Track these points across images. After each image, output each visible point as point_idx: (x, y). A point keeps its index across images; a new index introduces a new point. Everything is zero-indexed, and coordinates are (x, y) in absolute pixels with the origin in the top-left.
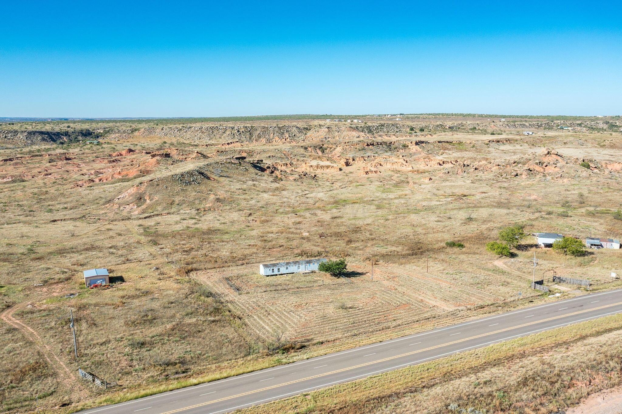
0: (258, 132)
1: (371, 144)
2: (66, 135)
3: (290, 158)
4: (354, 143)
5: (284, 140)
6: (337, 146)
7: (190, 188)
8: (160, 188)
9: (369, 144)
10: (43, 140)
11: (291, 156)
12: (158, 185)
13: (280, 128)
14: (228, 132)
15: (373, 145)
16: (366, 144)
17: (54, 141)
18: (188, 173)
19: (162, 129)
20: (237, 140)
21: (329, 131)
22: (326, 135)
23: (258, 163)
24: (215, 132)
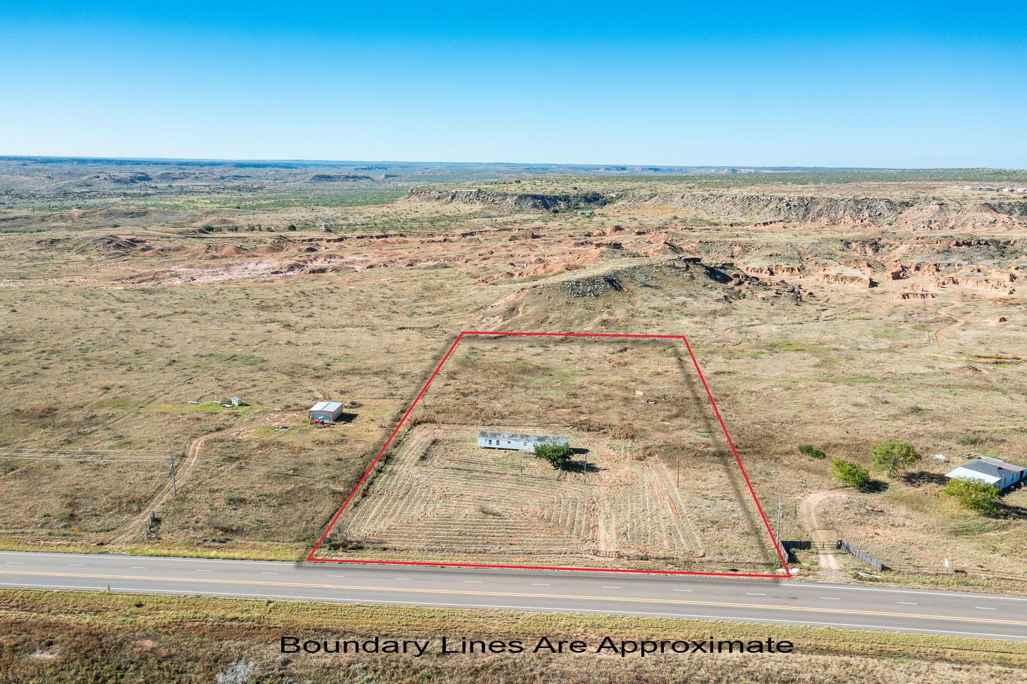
0: (819, 207)
1: (964, 243)
2: (565, 200)
3: (805, 260)
4: (932, 239)
5: (859, 221)
6: (901, 243)
7: (579, 301)
8: (541, 298)
9: (960, 242)
10: (535, 206)
11: (809, 256)
12: (540, 294)
13: (857, 202)
14: (771, 206)
15: (969, 244)
16: (954, 243)
17: (547, 207)
18: (587, 280)
19: (683, 197)
20: (782, 219)
21: (941, 209)
22: (933, 216)
23: (721, 268)
24: (753, 205)
